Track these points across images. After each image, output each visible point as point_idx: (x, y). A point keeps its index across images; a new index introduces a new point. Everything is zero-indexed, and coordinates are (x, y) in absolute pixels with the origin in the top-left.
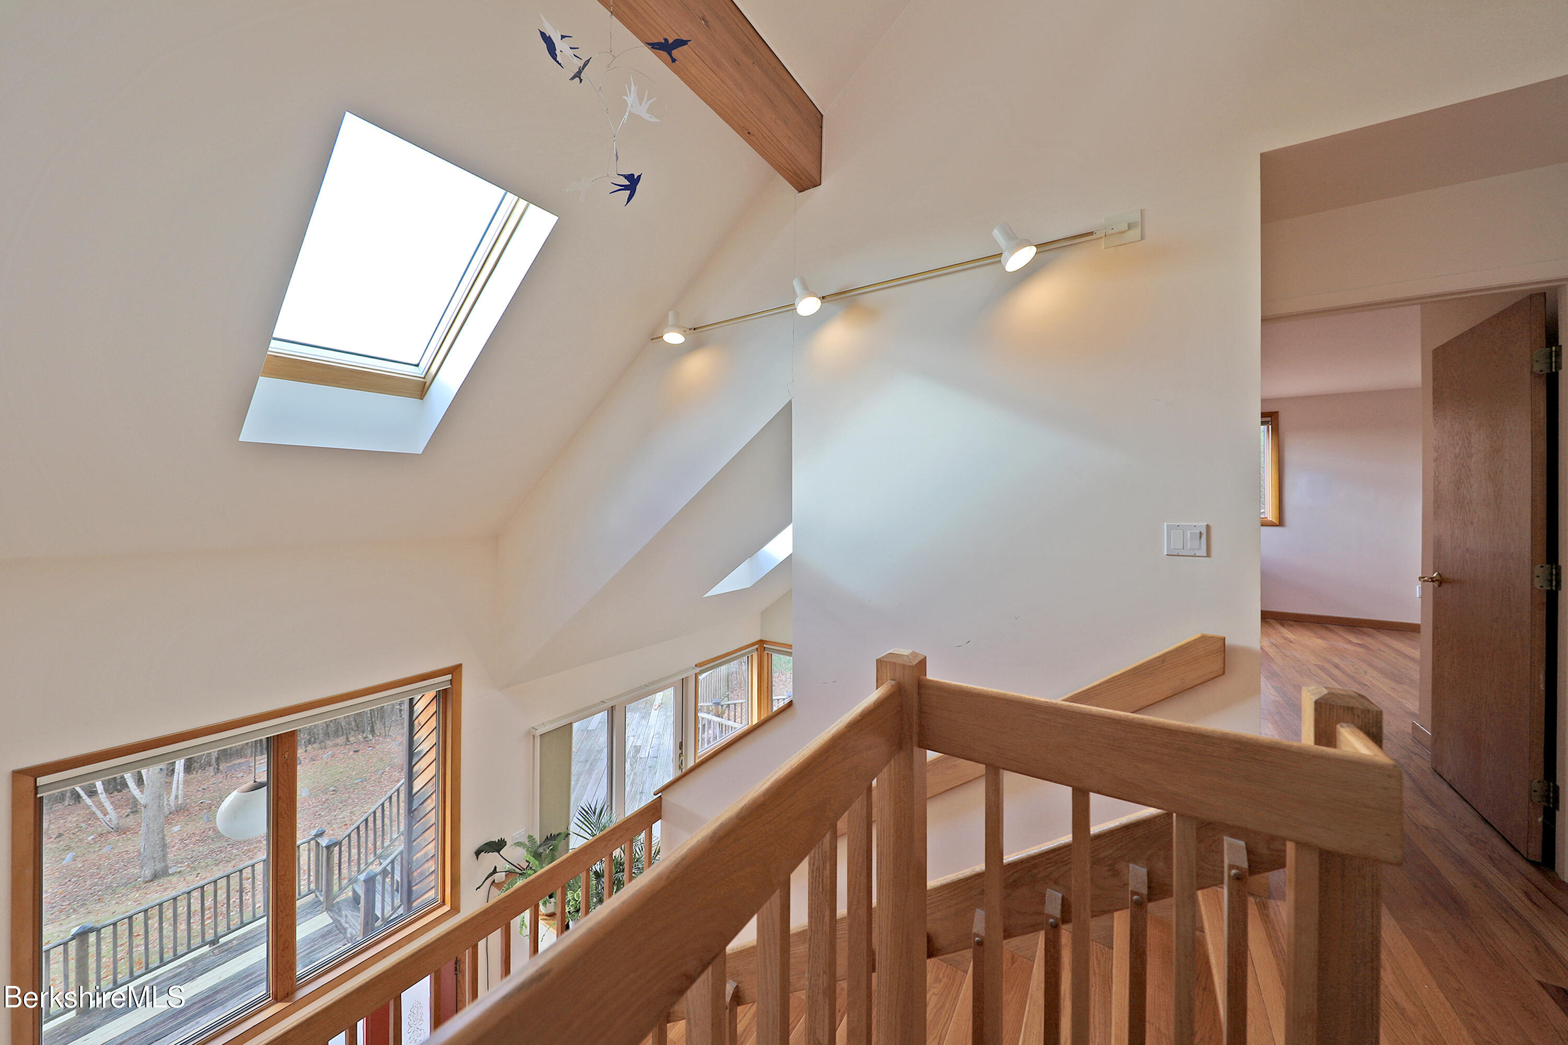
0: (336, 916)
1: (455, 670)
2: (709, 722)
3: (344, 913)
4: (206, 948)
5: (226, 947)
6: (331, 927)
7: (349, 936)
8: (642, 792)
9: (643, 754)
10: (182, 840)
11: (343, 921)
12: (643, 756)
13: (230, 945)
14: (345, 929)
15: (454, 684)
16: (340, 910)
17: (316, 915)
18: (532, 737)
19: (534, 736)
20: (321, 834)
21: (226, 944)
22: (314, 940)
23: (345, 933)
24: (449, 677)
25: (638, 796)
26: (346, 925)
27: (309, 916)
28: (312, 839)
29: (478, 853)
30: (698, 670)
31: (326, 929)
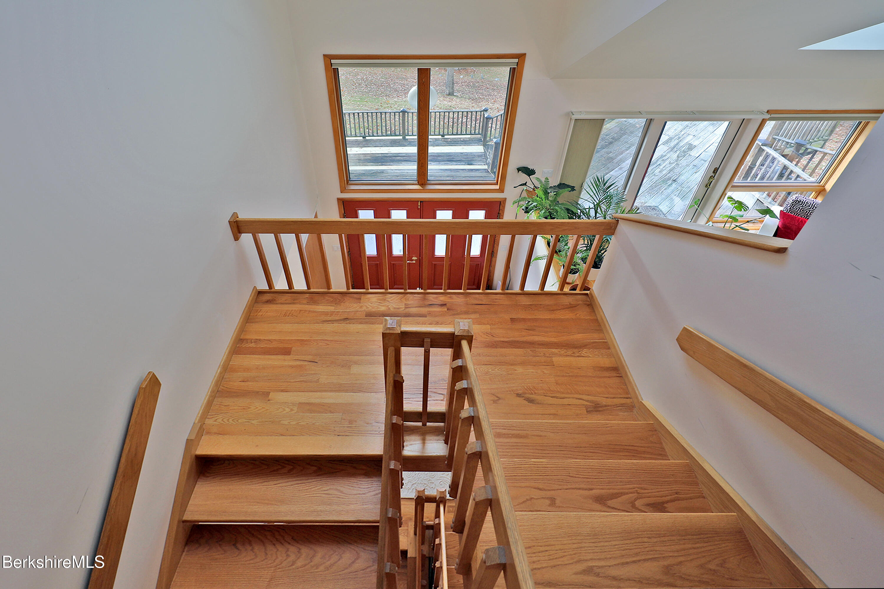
0: (486, 150)
1: (521, 57)
2: (774, 159)
3: (489, 151)
4: (440, 137)
5: (446, 140)
6: (482, 154)
7: (488, 162)
8: (674, 181)
9: (694, 153)
10: (462, 82)
11: (488, 154)
12: (692, 155)
13: (447, 140)
14: (488, 158)
15: (518, 66)
16: (488, 148)
17: (479, 145)
18: (570, 119)
19: (571, 119)
20: (486, 110)
21: (446, 139)
22: (475, 156)
23: (487, 160)
24: (516, 60)
25: (670, 182)
26: (488, 157)
27: (476, 144)
28: (482, 111)
29: (519, 170)
30: (767, 116)
31: (480, 154)
